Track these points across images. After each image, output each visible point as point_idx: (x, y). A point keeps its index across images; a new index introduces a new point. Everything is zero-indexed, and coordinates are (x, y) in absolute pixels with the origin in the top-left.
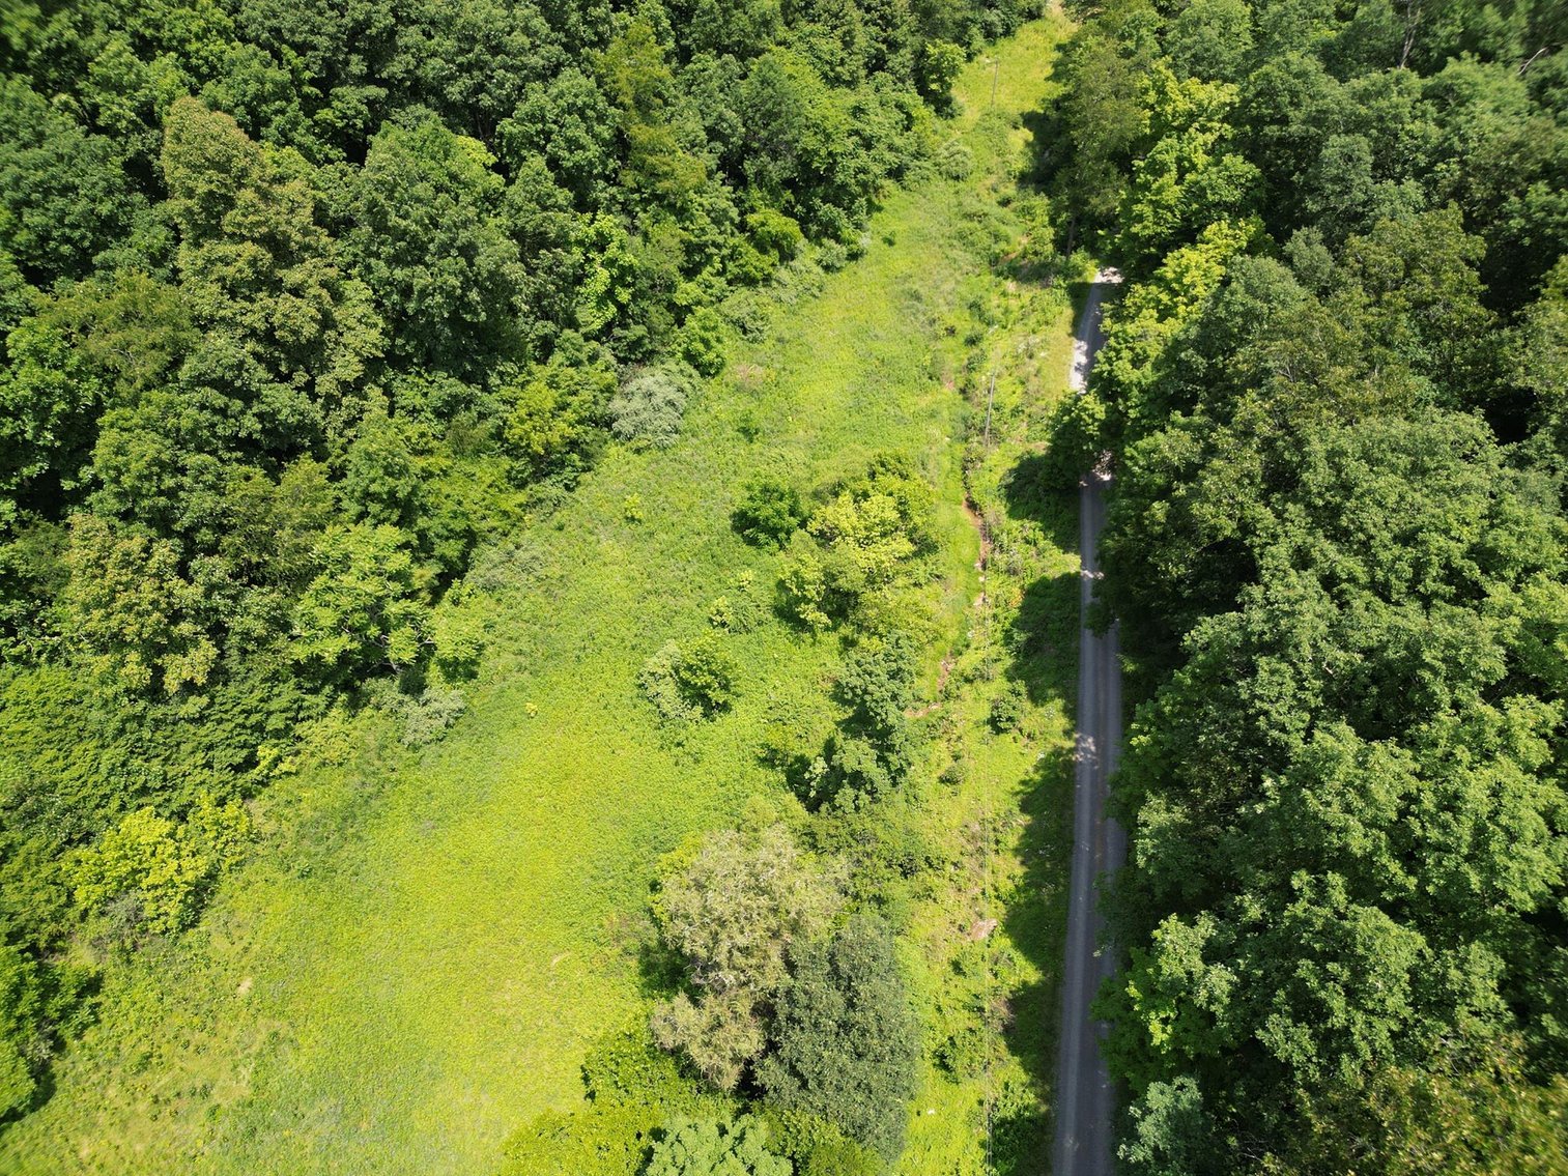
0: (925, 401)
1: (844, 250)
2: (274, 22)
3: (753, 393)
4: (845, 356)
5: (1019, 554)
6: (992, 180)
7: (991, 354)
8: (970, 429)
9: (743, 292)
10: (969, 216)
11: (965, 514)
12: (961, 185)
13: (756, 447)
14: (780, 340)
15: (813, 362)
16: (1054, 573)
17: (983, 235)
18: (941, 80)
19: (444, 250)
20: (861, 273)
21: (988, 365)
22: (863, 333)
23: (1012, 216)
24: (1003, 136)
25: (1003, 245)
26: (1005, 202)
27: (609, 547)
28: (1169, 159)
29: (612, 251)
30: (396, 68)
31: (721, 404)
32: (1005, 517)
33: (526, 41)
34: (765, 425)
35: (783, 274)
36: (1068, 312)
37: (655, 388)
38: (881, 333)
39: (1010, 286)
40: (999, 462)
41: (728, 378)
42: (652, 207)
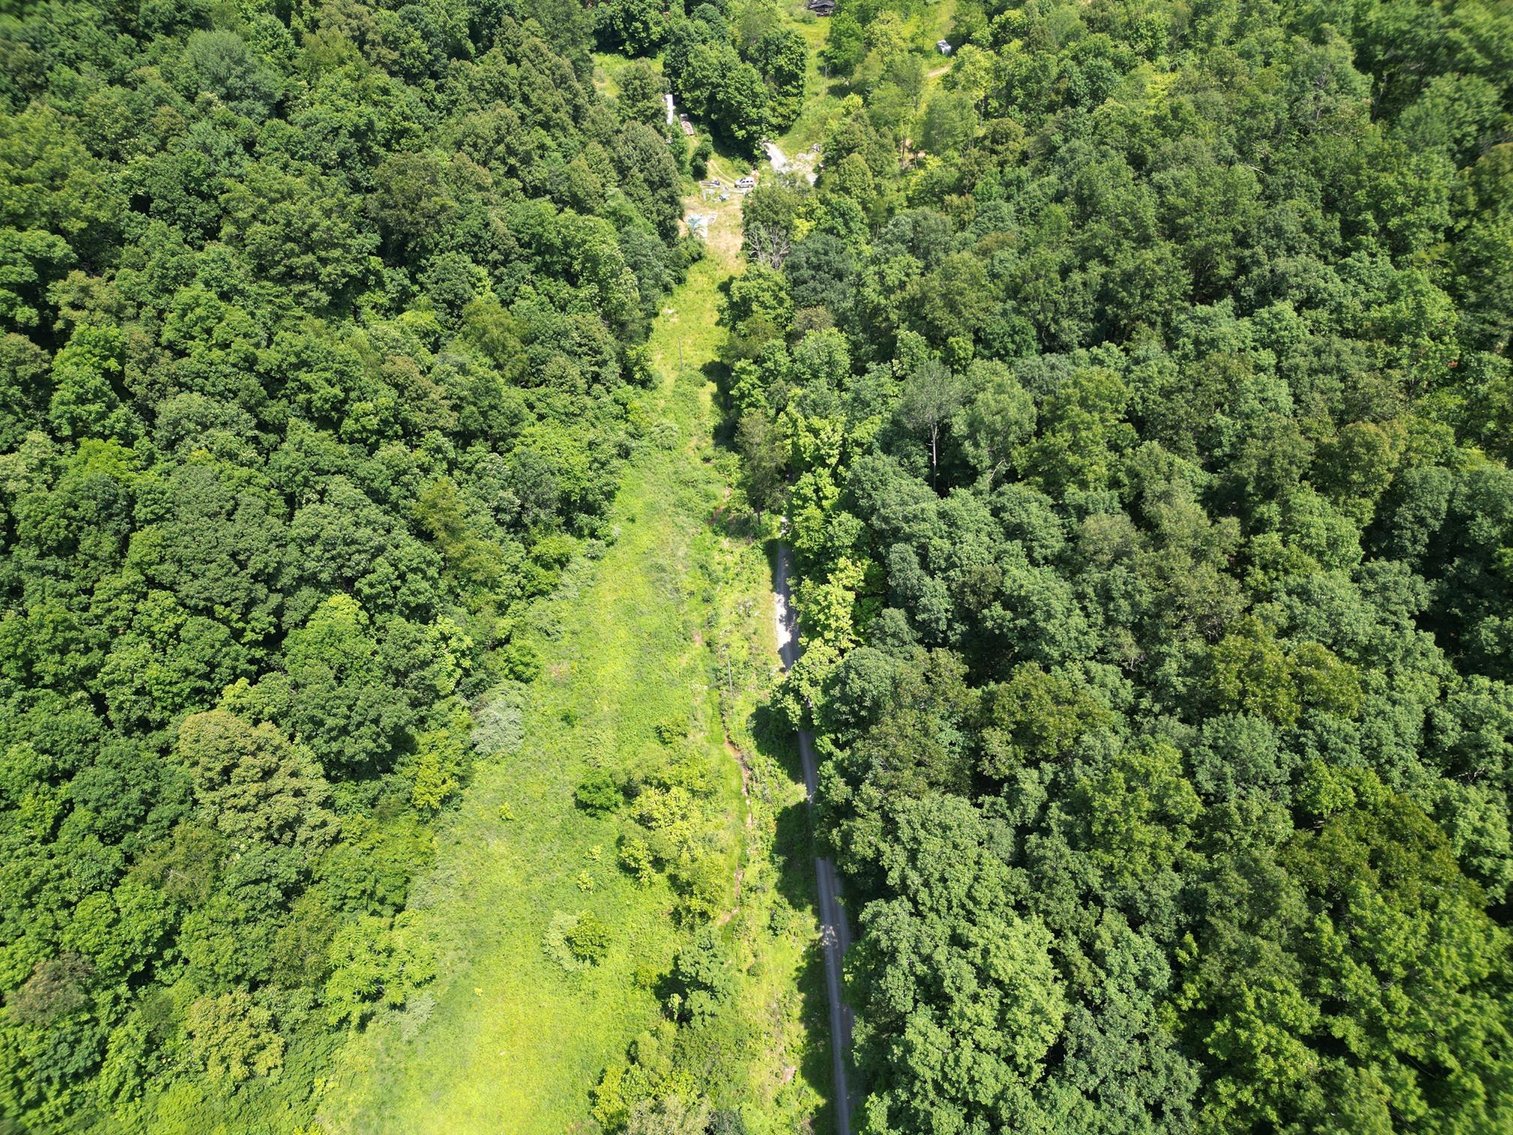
0: (684, 661)
1: (602, 543)
2: (206, 594)
3: (565, 685)
4: (622, 633)
5: (770, 787)
6: (694, 442)
7: (722, 611)
8: (719, 679)
9: (540, 603)
10: (686, 483)
11: (729, 751)
12: (674, 453)
13: (578, 730)
14: (574, 633)
15: (601, 645)
16: (791, 802)
17: (697, 499)
18: (642, 369)
19: (360, 725)
20: (619, 555)
21: (722, 621)
22: (632, 611)
23: (714, 475)
24: (694, 400)
25: (715, 503)
26: (707, 460)
27: (497, 846)
28: (809, 492)
29: (453, 643)
30: (285, 580)
31: (544, 698)
32: (755, 752)
33: (369, 531)
34: (579, 711)
35: (566, 578)
36: (767, 570)
37: (499, 715)
38: (645, 609)
39: (725, 542)
40: (743, 709)
41: (545, 678)
42: (470, 588)
